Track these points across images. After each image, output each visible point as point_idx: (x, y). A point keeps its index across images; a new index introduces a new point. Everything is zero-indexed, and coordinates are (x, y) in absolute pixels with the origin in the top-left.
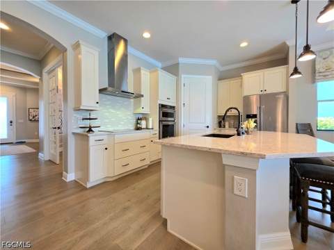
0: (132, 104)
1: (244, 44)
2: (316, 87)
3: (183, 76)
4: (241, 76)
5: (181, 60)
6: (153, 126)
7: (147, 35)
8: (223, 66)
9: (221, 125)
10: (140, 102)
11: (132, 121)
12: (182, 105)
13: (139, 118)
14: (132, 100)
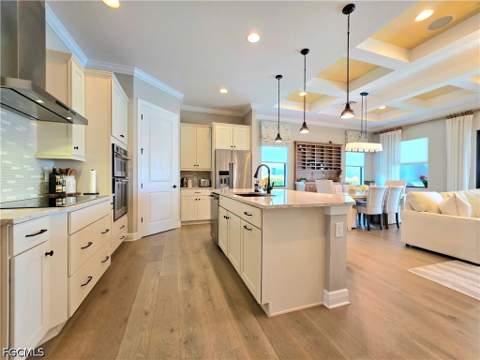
0: (35, 133)
1: (224, 91)
3: (140, 101)
5: (139, 74)
6: (97, 187)
9: (183, 184)
10: (68, 134)
11: (33, 177)
12: (139, 151)
13: (54, 170)
14: (34, 124)
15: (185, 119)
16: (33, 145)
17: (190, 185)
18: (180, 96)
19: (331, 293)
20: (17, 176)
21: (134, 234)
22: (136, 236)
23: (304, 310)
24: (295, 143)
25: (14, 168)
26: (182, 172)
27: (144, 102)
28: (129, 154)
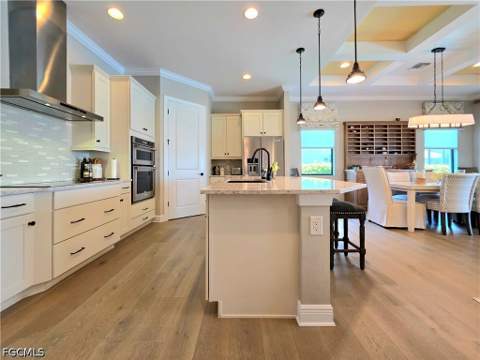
1: (247, 77)
2: (300, 135)
3: (166, 97)
4: (239, 112)
5: (164, 73)
6: (118, 174)
7: (116, 14)
8: (217, 94)
9: (215, 172)
10: (92, 130)
11: (69, 165)
12: (166, 142)
13: (85, 159)
14: (69, 124)
15: (215, 110)
16: (69, 140)
17: (222, 173)
18: (208, 88)
19: (303, 306)
20: (52, 164)
21: (161, 216)
22: (163, 218)
23: (265, 320)
24: (344, 123)
25: (48, 158)
26: (213, 161)
27: (171, 98)
28: (156, 146)
